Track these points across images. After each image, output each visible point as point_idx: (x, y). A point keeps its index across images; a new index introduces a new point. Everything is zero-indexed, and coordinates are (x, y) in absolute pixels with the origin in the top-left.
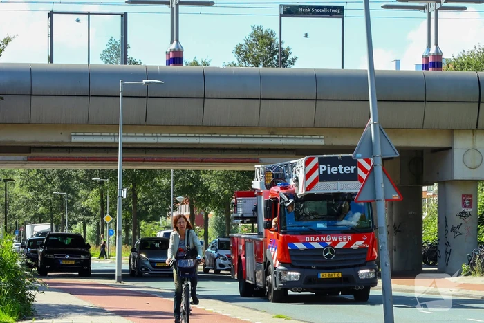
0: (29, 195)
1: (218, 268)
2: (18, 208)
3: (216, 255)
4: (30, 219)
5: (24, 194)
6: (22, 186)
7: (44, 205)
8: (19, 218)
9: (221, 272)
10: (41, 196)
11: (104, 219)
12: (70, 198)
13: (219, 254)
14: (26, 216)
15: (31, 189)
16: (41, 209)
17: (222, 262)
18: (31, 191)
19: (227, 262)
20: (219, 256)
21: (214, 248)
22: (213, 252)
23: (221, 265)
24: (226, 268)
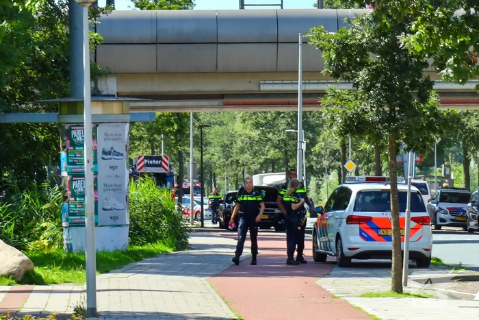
0: (255, 134)
1: (439, 223)
2: (242, 151)
3: (437, 208)
4: (259, 166)
5: (247, 132)
6: (244, 121)
7: (275, 147)
8: (243, 165)
9: (443, 228)
10: (270, 135)
11: (345, 166)
12: (309, 138)
13: (440, 208)
14: (253, 163)
15: (257, 125)
16: (272, 153)
17: (443, 216)
18: (257, 128)
19: (448, 216)
20: (440, 209)
21: (434, 201)
22: (435, 205)
23: (442, 220)
24: (447, 223)
